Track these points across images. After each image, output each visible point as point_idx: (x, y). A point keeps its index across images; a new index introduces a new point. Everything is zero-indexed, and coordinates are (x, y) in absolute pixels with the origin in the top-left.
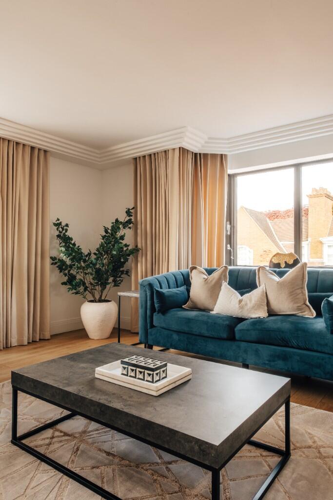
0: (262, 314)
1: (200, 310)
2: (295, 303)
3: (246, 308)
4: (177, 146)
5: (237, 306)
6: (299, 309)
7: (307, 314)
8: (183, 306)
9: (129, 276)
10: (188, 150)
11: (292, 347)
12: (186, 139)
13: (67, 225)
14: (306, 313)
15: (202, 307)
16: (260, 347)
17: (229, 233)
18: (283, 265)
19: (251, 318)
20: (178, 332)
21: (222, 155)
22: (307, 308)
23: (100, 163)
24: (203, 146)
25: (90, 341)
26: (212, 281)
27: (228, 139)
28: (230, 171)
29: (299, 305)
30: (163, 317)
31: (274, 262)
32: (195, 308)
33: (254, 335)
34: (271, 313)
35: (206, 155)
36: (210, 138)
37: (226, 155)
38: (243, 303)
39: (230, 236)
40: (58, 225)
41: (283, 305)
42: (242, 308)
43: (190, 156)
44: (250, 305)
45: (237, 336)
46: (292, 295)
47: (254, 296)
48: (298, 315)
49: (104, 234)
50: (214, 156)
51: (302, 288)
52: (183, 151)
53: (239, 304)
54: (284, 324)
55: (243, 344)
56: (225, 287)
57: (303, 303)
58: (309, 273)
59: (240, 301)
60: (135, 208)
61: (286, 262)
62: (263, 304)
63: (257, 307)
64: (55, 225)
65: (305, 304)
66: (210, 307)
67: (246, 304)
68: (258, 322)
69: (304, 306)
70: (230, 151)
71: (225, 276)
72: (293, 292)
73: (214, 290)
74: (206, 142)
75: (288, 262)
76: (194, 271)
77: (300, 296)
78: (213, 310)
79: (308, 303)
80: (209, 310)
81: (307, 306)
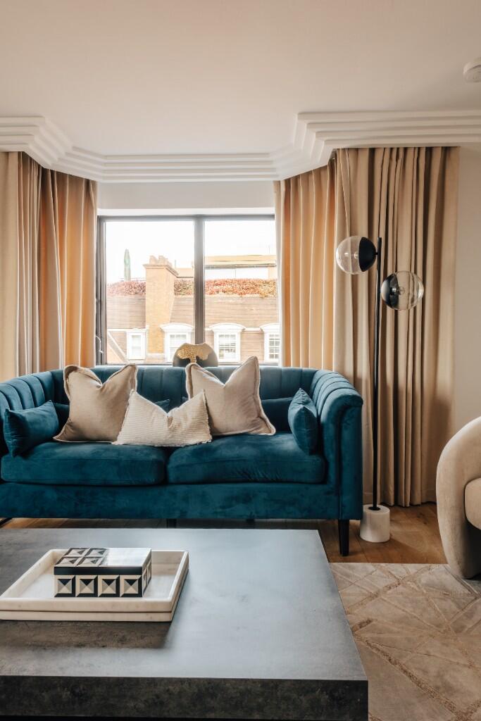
0: (204, 437)
1: (89, 441)
2: (249, 416)
3: (179, 431)
5: (166, 427)
6: (254, 424)
7: (263, 432)
8: (54, 438)
10: (31, 159)
12: (37, 139)
14: (262, 429)
15: (94, 436)
16: (209, 489)
19: (187, 446)
20: (57, 486)
21: (88, 182)
22: (263, 422)
24: (60, 159)
26: (112, 390)
27: (106, 157)
28: (100, 212)
29: (254, 419)
31: (181, 357)
32: (81, 438)
33: (200, 471)
34: (216, 435)
35: (62, 176)
36: (75, 148)
37: (94, 183)
38: (174, 423)
41: (232, 420)
42: (173, 430)
43: (35, 173)
44: (185, 425)
45: (172, 476)
46: (245, 404)
47: (188, 411)
48: (252, 433)
50: (75, 180)
51: (254, 394)
53: (169, 426)
55: (181, 489)
57: (256, 416)
58: (262, 372)
59: (170, 420)
61: (197, 358)
62: (203, 421)
63: (195, 428)
65: (259, 416)
66: (111, 434)
67: (180, 425)
68: (200, 450)
69: (259, 420)
70: (104, 178)
71: (132, 380)
72: (245, 400)
73: (117, 406)
74: (68, 154)
75: (201, 358)
76: (72, 375)
77: (253, 406)
78: (116, 440)
79: (264, 415)
80: (106, 440)
81: (263, 419)
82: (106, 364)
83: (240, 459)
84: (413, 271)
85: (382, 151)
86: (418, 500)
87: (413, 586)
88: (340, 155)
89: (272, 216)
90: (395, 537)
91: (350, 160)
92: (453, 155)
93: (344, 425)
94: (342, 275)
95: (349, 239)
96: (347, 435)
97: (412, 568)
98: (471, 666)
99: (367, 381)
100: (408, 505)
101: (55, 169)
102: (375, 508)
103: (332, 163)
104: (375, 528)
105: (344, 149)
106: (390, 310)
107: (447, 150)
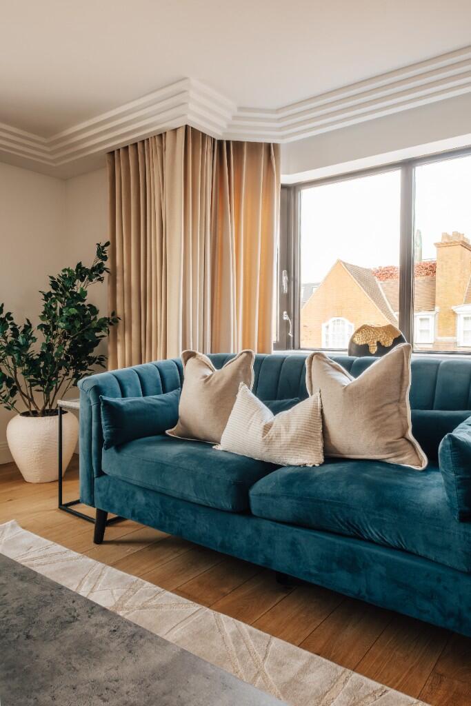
0: (310, 457)
2: (383, 435)
3: (277, 445)
4: (180, 123)
5: (260, 437)
6: (391, 448)
7: (407, 461)
8: (167, 432)
9: (104, 367)
10: (204, 135)
12: (191, 106)
14: (405, 458)
16: (300, 535)
17: (285, 290)
18: (374, 350)
19: (290, 466)
21: (269, 146)
22: (409, 446)
23: (54, 165)
24: (230, 126)
25: (24, 486)
27: (277, 111)
28: (286, 179)
29: (390, 440)
30: (116, 455)
31: (357, 342)
33: (286, 507)
34: (331, 456)
35: (239, 145)
36: (241, 109)
37: (276, 146)
38: (272, 432)
39: (288, 295)
42: (269, 443)
43: (208, 146)
44: (286, 437)
45: (255, 506)
46: (376, 417)
48: (388, 461)
49: (48, 289)
50: (254, 147)
51: (400, 401)
52: (193, 136)
53: (264, 435)
54: (353, 487)
55: (267, 527)
56: (245, 393)
57: (399, 435)
59: (267, 428)
60: (111, 243)
61: (379, 343)
62: (313, 435)
63: (301, 441)
65: (404, 437)
66: (214, 435)
67: (278, 435)
68: (302, 475)
69: (403, 442)
70: (283, 137)
71: (247, 371)
72: (376, 410)
73: (223, 401)
74: (235, 118)
75: (383, 344)
76: (191, 360)
77: (395, 419)
79: (410, 435)
81: (409, 441)
82: (299, 348)
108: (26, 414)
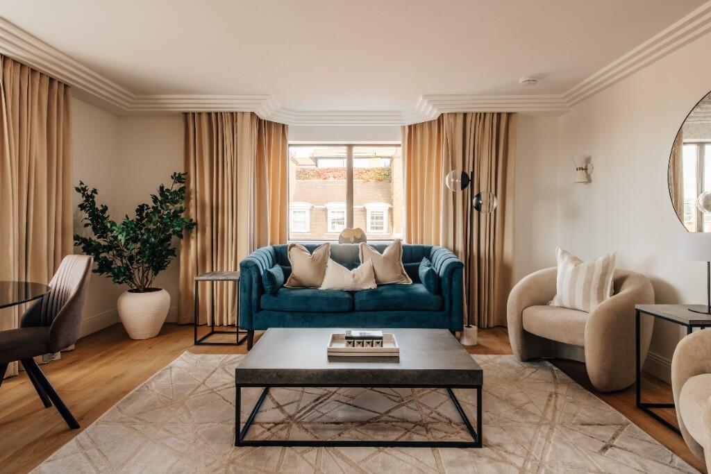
1: (307, 287)
2: (397, 273)
3: (359, 281)
4: (248, 109)
5: (352, 280)
6: (400, 278)
7: (405, 282)
8: (284, 285)
11: (403, 310)
13: (95, 191)
15: (308, 284)
16: (377, 314)
19: (363, 290)
21: (283, 125)
22: (405, 277)
26: (319, 258)
27: (298, 112)
29: (399, 275)
31: (344, 237)
32: (301, 286)
33: (374, 304)
34: (379, 284)
36: (282, 108)
37: (287, 126)
38: (356, 277)
40: (81, 190)
41: (388, 276)
42: (355, 281)
44: (362, 278)
45: (357, 307)
46: (393, 267)
47: (363, 270)
48: (400, 283)
51: (399, 260)
55: (362, 314)
56: (331, 263)
57: (401, 273)
60: (187, 173)
61: (354, 237)
62: (372, 277)
64: (78, 190)
65: (403, 274)
66: (318, 284)
68: (371, 292)
70: (294, 123)
71: (328, 253)
72: (394, 264)
74: (277, 111)
75: (356, 237)
76: (293, 249)
77: (399, 267)
78: (321, 287)
79: (405, 272)
80: (315, 287)
81: (405, 275)
83: (395, 297)
84: (489, 190)
85: (471, 115)
86: (492, 325)
87: (492, 364)
88: (445, 117)
89: (399, 145)
90: (480, 343)
91: (451, 120)
92: (513, 117)
93: (453, 278)
94: (447, 190)
95: (451, 172)
96: (455, 284)
97: (491, 357)
98: (522, 392)
99: (462, 253)
100: (486, 327)
101: (266, 119)
102: (469, 327)
103: (440, 119)
104: (469, 337)
105: (448, 114)
106: (475, 212)
107: (509, 114)
108: (131, 291)
